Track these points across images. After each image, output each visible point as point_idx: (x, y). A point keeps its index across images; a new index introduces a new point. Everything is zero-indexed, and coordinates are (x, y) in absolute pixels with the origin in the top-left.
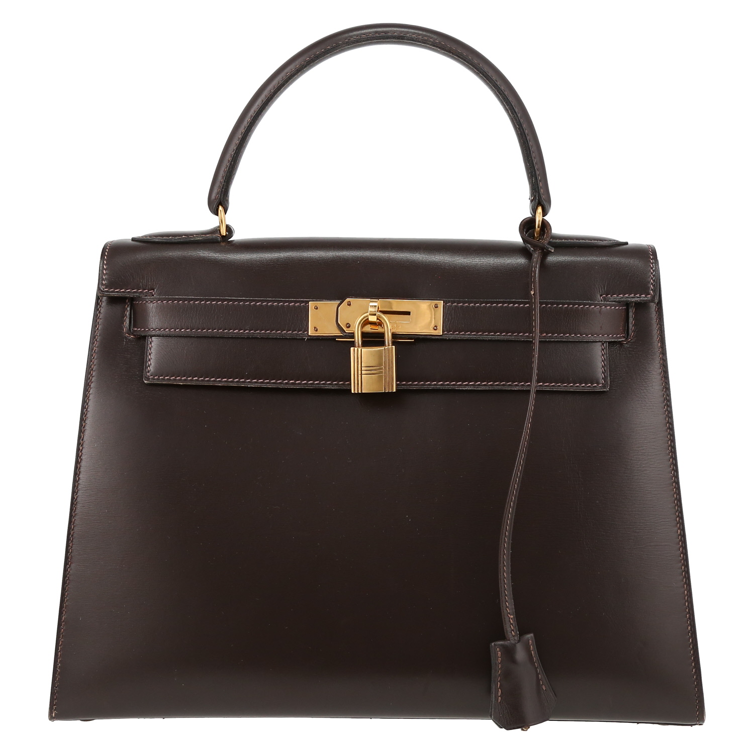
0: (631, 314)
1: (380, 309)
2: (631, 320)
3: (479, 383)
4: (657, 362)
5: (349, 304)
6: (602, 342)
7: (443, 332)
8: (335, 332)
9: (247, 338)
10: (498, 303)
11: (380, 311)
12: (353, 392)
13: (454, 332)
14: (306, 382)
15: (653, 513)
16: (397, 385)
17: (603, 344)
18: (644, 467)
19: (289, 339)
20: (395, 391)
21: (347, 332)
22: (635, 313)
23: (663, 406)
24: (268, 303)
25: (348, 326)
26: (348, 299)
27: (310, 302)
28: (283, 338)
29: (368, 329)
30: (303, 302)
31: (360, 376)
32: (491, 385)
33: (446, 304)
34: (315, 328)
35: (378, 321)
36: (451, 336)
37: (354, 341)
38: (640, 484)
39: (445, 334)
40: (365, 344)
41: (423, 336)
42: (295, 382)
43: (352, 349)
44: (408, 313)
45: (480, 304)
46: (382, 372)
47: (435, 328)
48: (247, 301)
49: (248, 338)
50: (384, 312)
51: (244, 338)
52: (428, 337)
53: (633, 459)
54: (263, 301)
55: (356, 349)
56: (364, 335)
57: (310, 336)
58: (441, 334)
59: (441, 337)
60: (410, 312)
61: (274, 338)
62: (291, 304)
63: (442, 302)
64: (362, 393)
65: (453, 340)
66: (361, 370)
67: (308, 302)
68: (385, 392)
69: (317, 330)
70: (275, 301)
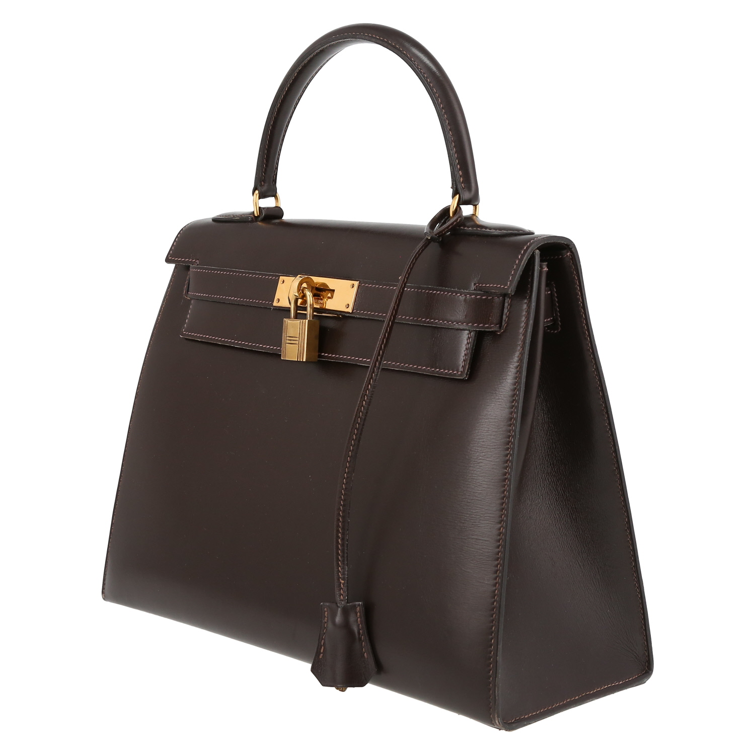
0: (506, 305)
2: (506, 311)
4: (516, 356)
6: (470, 330)
12: (282, 358)
13: (360, 311)
15: (480, 506)
17: (470, 333)
18: (480, 459)
20: (304, 360)
22: (511, 305)
23: (511, 400)
27: (281, 277)
28: (259, 307)
33: (360, 285)
34: (278, 299)
36: (357, 314)
37: (306, 314)
38: (474, 475)
39: (353, 312)
47: (348, 306)
53: (472, 450)
57: (274, 306)
58: (351, 312)
59: (349, 314)
60: (334, 290)
63: (358, 282)
66: (286, 340)
68: (298, 361)
69: (278, 301)
70: (261, 274)
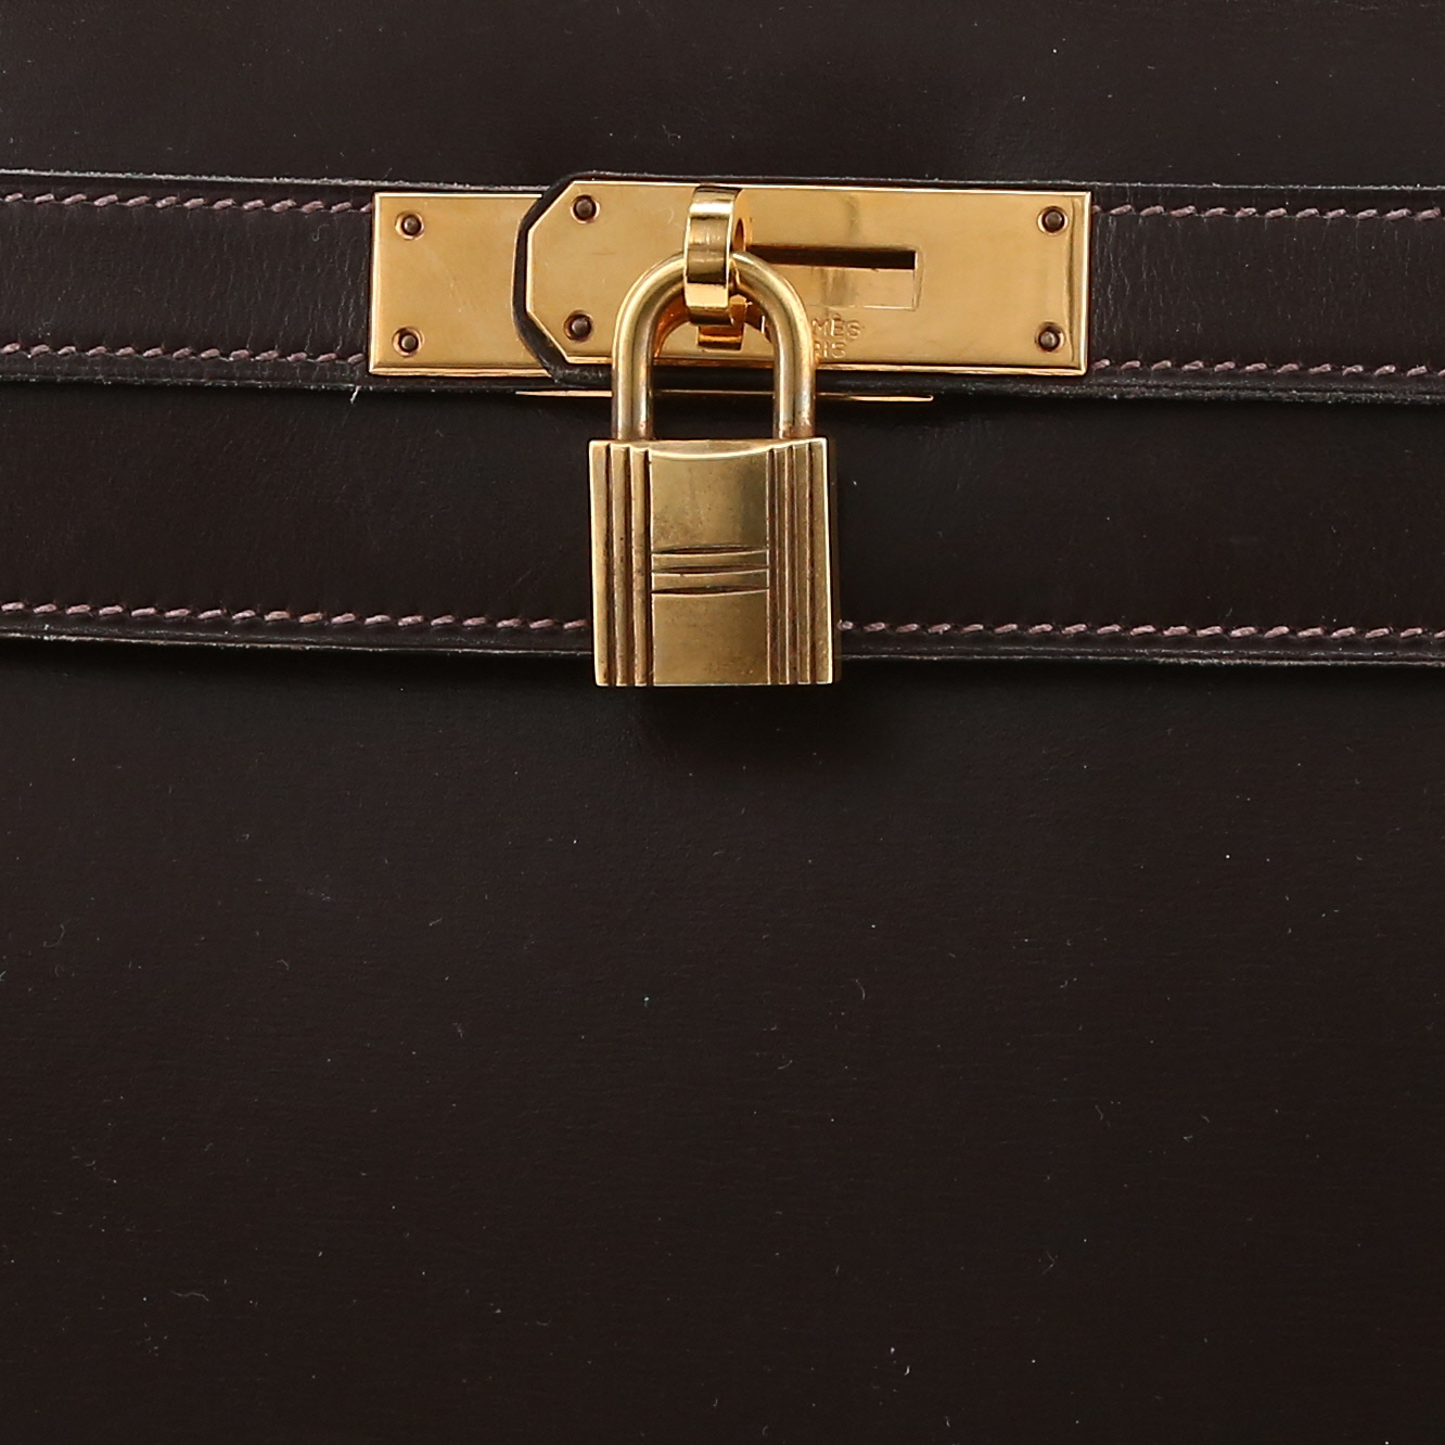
1: (749, 238)
3: (1285, 630)
5: (585, 210)
7: (1090, 363)
8: (506, 354)
9: (41, 385)
10: (1385, 202)
11: (755, 250)
12: (600, 681)
13: (1148, 361)
14: (350, 617)
16: (841, 639)
19: (266, 390)
21: (571, 360)
24: (153, 201)
25: (581, 328)
26: (575, 188)
27: (378, 196)
28: (230, 388)
29: (685, 341)
30: (341, 193)
31: (637, 600)
32: (1346, 642)
33: (1106, 209)
34: (403, 333)
35: (740, 300)
36: (1136, 380)
37: (607, 406)
39: (1102, 372)
40: (670, 420)
41: (982, 386)
42: (296, 616)
43: (596, 446)
44: (902, 259)
45: (1292, 211)
46: (758, 582)
47: (1048, 335)
48: (43, 185)
49: (47, 386)
50: (774, 255)
51: (25, 384)
52: (1010, 387)
54: (128, 188)
55: (617, 448)
56: (665, 374)
57: (376, 376)
58: (1083, 371)
59: (1078, 390)
60: (911, 255)
61: (184, 388)
62: (276, 207)
63: (1088, 195)
64: (650, 690)
65: (1142, 403)
66: (647, 571)
67: (369, 194)
69: (412, 348)
70: (193, 189)
